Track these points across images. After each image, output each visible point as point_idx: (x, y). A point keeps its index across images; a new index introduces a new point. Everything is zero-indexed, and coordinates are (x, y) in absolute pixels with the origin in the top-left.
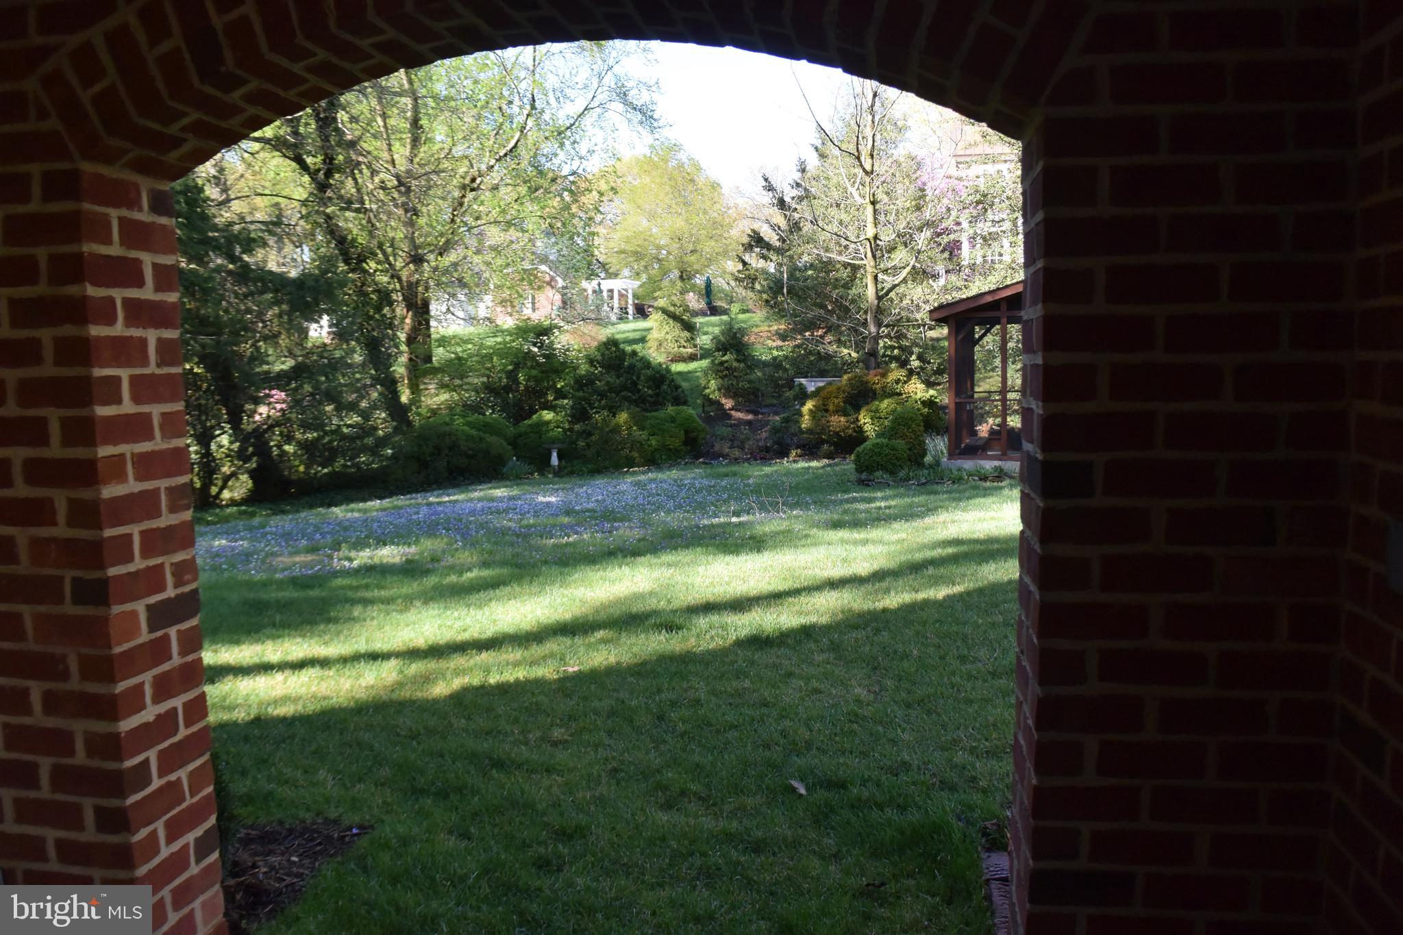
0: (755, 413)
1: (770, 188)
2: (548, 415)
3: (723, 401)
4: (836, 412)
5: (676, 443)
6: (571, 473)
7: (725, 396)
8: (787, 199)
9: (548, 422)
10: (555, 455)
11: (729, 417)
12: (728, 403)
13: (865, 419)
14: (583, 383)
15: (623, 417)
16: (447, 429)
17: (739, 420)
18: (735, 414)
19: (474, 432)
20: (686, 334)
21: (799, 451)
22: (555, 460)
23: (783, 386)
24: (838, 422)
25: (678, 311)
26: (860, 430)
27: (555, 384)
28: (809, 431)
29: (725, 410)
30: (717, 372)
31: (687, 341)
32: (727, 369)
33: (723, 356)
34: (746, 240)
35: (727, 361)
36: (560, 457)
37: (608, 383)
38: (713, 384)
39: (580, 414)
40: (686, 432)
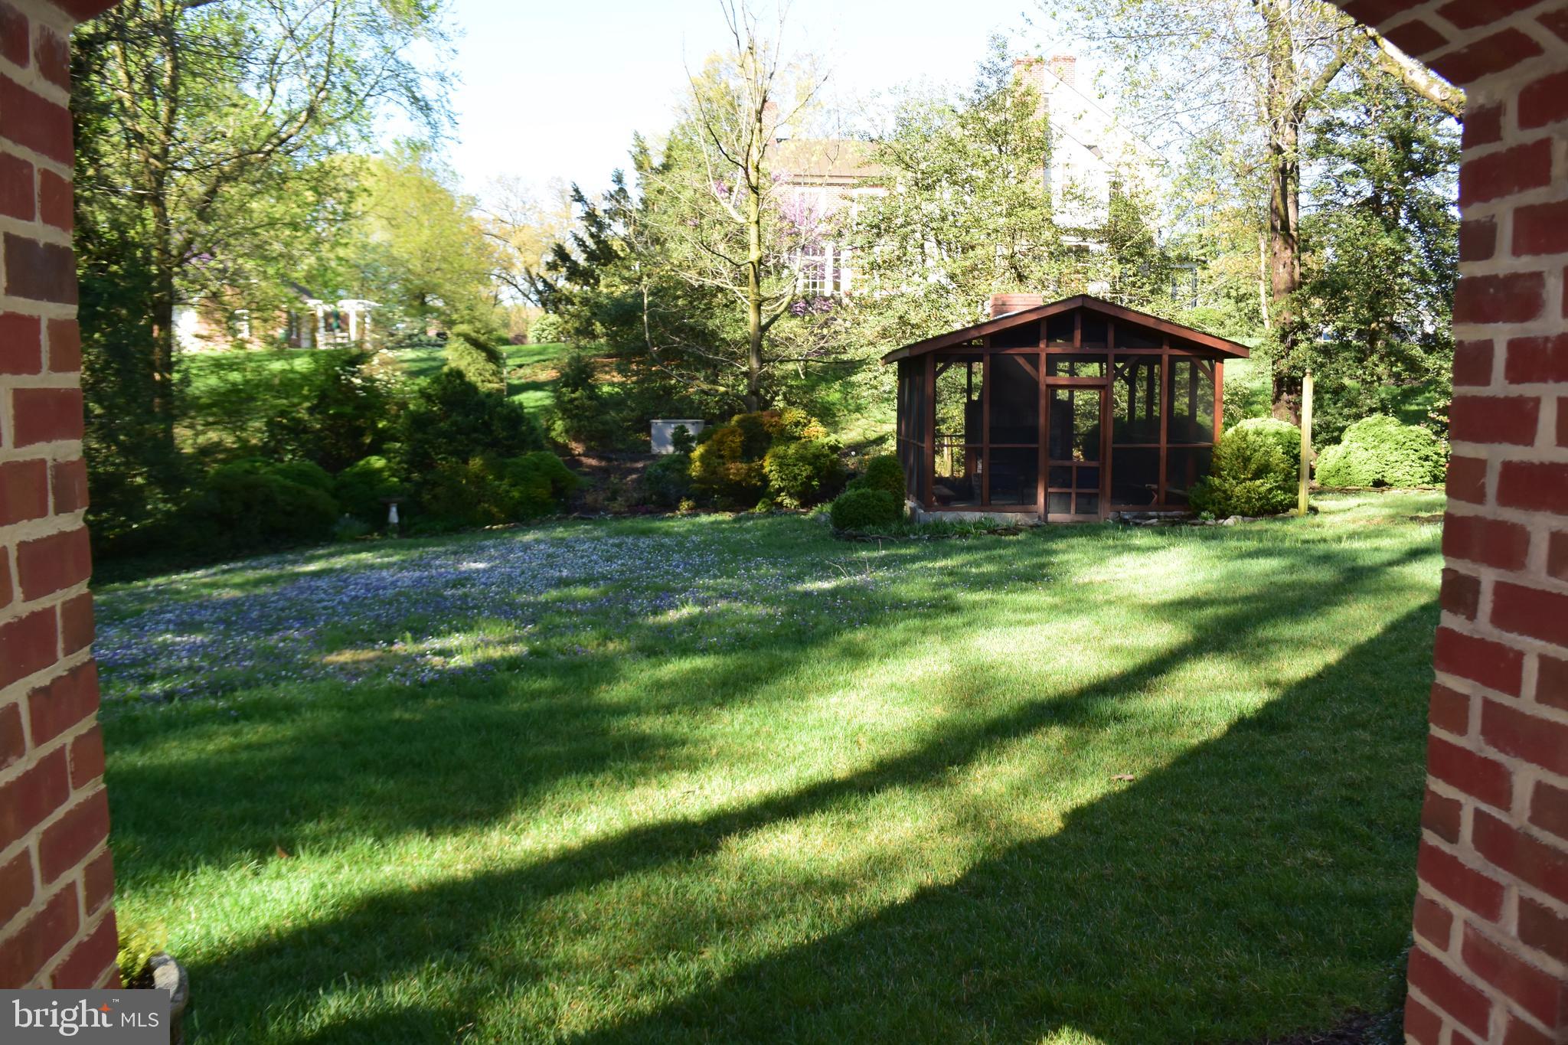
0: (609, 460)
1: (579, 198)
2: (378, 462)
3: (573, 445)
4: (734, 458)
5: (543, 493)
6: (420, 533)
7: (576, 439)
8: (599, 212)
9: (380, 470)
10: (394, 510)
11: (580, 464)
12: (578, 448)
13: (769, 465)
14: (420, 422)
15: (476, 463)
16: (252, 477)
17: (590, 466)
18: (584, 460)
19: (289, 483)
20: (491, 366)
21: (691, 503)
22: (394, 516)
23: (628, 428)
24: (736, 469)
25: (482, 338)
26: (765, 479)
27: (374, 423)
28: (700, 480)
29: (573, 456)
30: (565, 411)
31: (494, 374)
32: (577, 407)
33: (573, 392)
34: (550, 257)
35: (576, 399)
36: (400, 513)
37: (455, 423)
38: (559, 425)
39: (419, 460)
40: (554, 481)
